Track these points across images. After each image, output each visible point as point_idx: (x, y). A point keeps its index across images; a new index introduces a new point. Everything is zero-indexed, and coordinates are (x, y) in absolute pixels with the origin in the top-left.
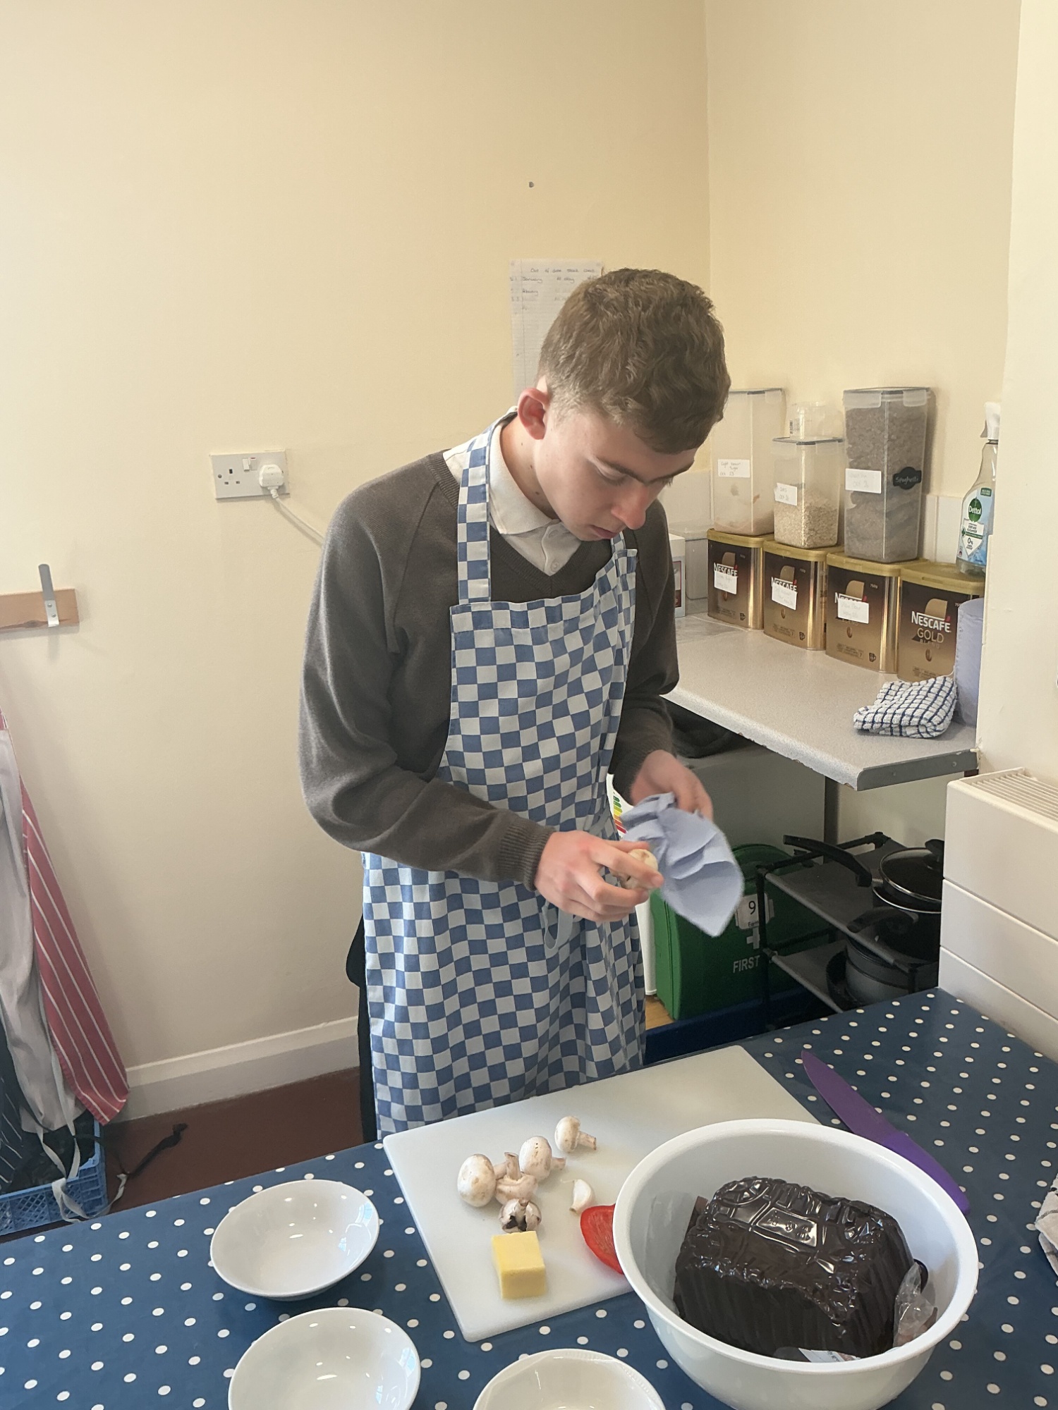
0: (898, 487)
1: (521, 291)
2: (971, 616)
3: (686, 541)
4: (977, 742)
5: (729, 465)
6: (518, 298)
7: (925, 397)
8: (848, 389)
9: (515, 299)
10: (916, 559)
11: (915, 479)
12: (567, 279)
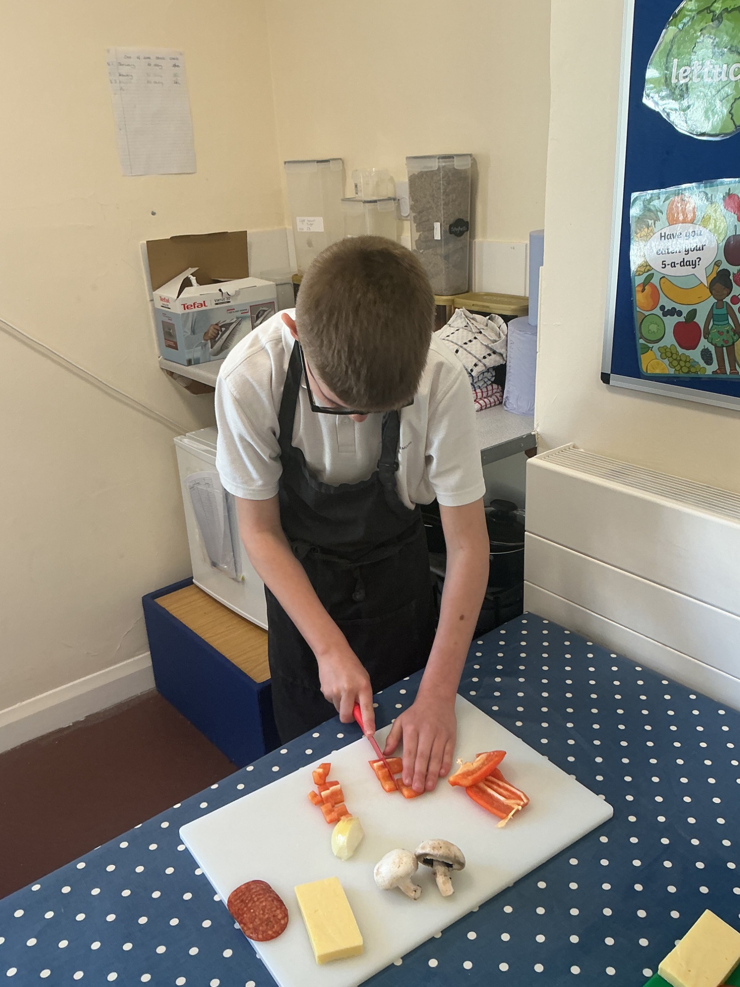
0: (453, 235)
1: (118, 75)
2: (520, 331)
3: (277, 285)
4: (535, 426)
5: (306, 221)
6: (115, 80)
7: (469, 161)
8: (409, 156)
9: (113, 81)
10: (468, 292)
11: (464, 228)
12: (156, 65)
